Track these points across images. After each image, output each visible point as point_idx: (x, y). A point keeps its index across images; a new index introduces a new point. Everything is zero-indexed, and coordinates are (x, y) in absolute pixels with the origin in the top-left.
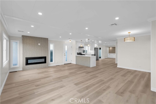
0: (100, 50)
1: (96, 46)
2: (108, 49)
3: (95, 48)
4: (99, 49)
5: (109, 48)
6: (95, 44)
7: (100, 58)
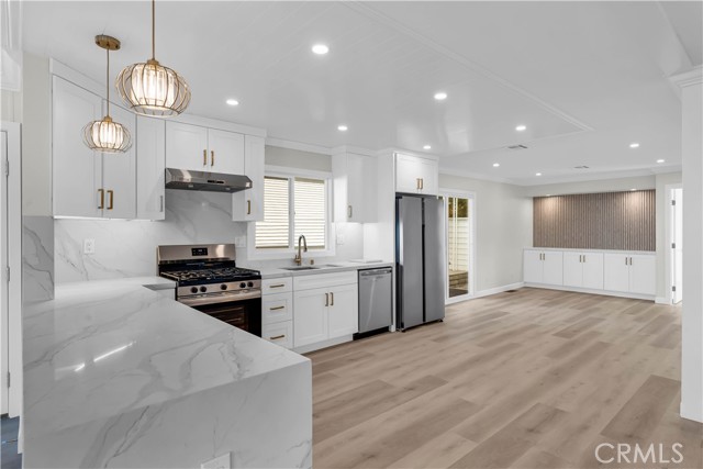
0: (462, 224)
1: (411, 172)
2: (527, 208)
3: (399, 196)
4: (444, 211)
5: (536, 200)
6: (404, 149)
7: (459, 284)
